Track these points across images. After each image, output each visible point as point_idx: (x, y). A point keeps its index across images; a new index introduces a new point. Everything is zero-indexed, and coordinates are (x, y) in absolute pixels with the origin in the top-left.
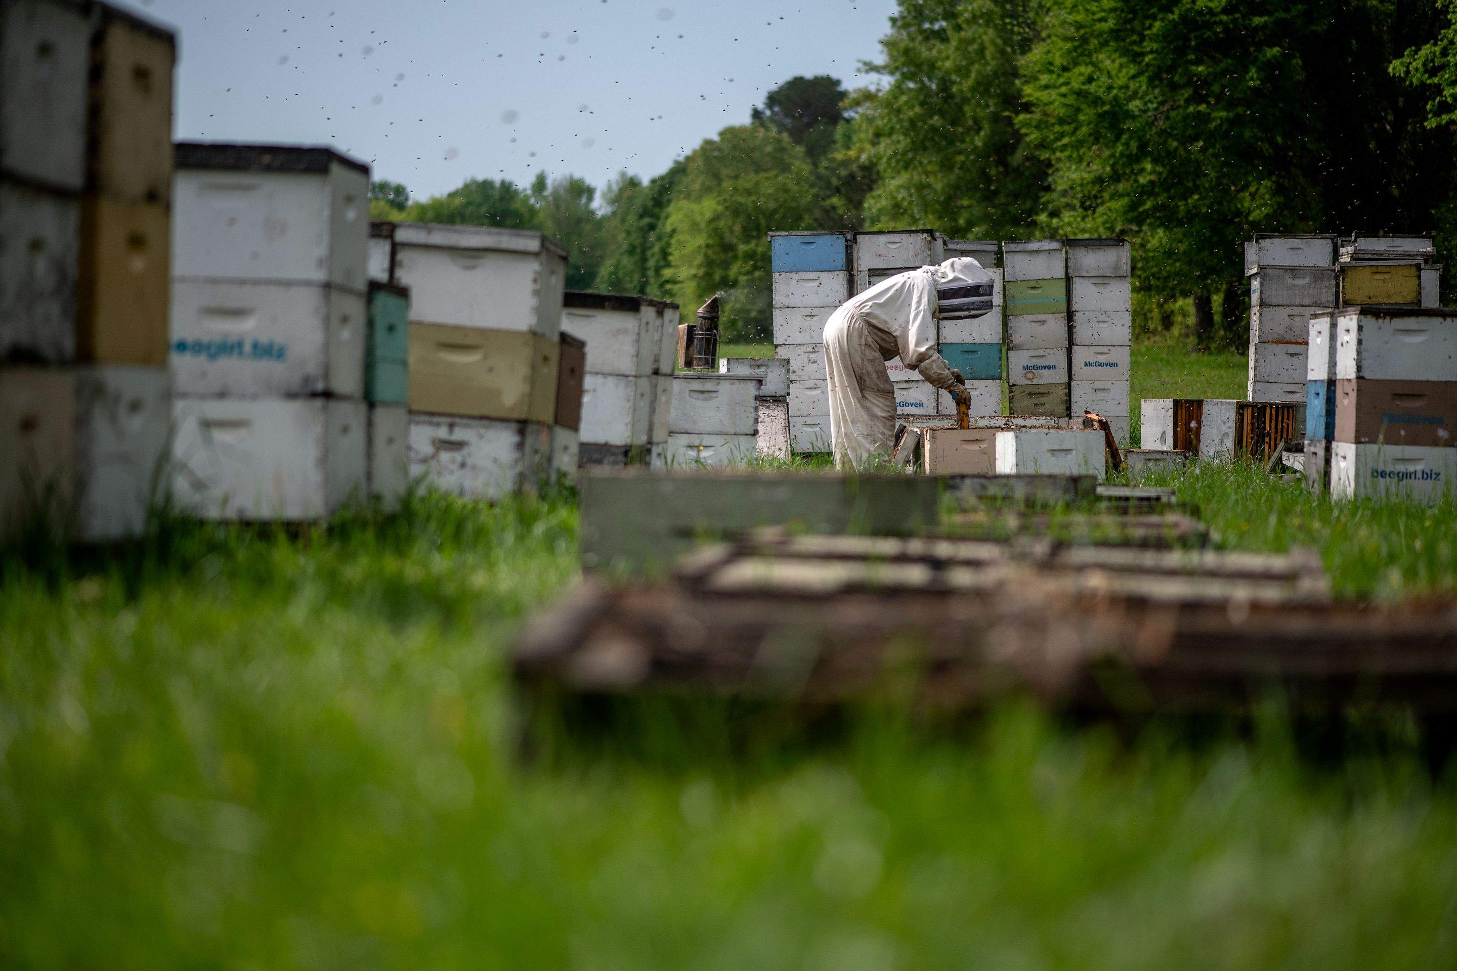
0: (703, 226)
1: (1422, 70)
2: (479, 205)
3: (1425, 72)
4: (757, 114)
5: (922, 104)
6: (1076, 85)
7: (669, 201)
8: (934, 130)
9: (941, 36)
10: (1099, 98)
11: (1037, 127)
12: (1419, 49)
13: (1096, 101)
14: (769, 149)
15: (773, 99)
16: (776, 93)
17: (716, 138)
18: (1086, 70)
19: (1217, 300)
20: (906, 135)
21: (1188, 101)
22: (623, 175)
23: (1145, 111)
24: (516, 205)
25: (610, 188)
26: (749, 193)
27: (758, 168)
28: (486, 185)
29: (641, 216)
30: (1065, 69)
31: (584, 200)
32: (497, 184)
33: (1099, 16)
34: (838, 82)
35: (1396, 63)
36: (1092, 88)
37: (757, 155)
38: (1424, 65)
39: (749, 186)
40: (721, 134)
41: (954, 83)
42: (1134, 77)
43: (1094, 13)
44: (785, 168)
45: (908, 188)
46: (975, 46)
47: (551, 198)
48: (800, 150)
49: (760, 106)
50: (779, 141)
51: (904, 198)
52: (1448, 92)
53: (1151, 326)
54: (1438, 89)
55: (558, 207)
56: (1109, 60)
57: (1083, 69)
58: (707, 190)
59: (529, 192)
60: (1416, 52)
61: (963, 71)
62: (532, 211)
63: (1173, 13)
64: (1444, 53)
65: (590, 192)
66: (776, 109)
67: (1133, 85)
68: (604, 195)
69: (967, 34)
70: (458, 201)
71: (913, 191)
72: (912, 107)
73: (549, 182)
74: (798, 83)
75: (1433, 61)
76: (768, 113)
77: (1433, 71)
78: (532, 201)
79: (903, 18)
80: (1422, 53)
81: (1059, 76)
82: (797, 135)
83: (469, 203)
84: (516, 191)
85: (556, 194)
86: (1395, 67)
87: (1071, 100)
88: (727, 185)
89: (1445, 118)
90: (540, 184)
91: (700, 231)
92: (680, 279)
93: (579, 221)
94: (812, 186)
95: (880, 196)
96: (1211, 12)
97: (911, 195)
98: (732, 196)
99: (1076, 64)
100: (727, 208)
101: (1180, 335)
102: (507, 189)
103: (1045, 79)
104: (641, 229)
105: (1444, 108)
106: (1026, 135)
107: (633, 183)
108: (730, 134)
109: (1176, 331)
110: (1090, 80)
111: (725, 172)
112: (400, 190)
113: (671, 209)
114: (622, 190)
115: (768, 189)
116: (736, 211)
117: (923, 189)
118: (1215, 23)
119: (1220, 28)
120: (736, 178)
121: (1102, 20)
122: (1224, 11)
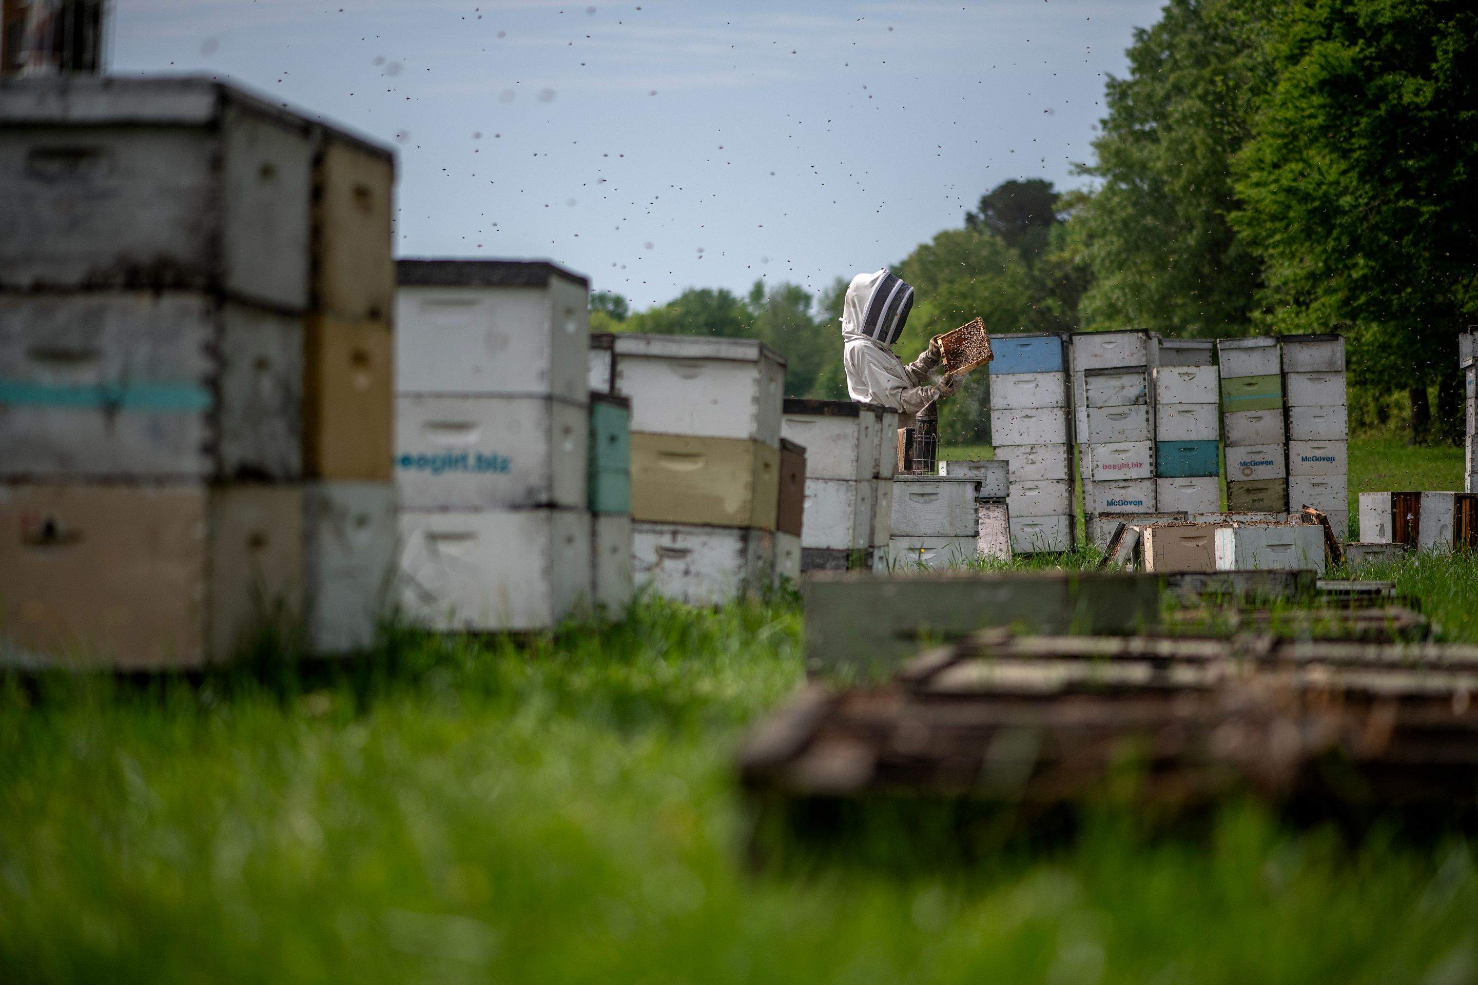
0: (920, 330)
2: (697, 314)
4: (970, 218)
5: (1135, 205)
6: (1285, 182)
8: (1147, 229)
9: (1152, 137)
10: (1309, 194)
11: (1249, 224)
13: (1306, 197)
14: (985, 252)
15: (986, 203)
16: (990, 197)
17: (930, 242)
18: (1297, 167)
19: (1432, 392)
20: (1119, 235)
21: (1398, 196)
22: (840, 281)
23: (1356, 207)
24: (734, 314)
25: (827, 295)
26: (964, 296)
27: (973, 271)
28: (704, 294)
30: (1276, 166)
31: (801, 307)
32: (716, 294)
33: (1307, 113)
34: (1050, 185)
36: (1302, 184)
37: (973, 260)
39: (964, 289)
40: (936, 239)
41: (1165, 183)
42: (1344, 173)
43: (1303, 110)
44: (1000, 271)
45: (1122, 289)
46: (1186, 146)
47: (768, 307)
48: (1014, 252)
49: (974, 210)
50: (993, 245)
51: (1118, 298)
53: (1367, 420)
55: (775, 315)
56: (1319, 157)
57: (1293, 166)
58: (923, 294)
59: (747, 300)
61: (1174, 171)
62: (750, 317)
63: (1379, 109)
65: (807, 299)
66: (990, 213)
67: (1344, 181)
68: (821, 302)
69: (1179, 133)
70: (678, 311)
71: (1127, 290)
72: (1124, 208)
73: (767, 290)
74: (1010, 187)
76: (982, 217)
78: (750, 309)
79: (1114, 120)
81: (1270, 173)
82: (1011, 239)
83: (687, 313)
84: (734, 299)
85: (773, 301)
87: (1281, 197)
88: (943, 288)
90: (758, 292)
91: (917, 335)
93: (798, 327)
94: (1027, 288)
95: (1094, 297)
96: (1417, 107)
97: (1125, 295)
98: (948, 300)
99: (1286, 160)
100: (943, 312)
101: (1397, 427)
102: (725, 298)
103: (1255, 176)
106: (1238, 232)
108: (944, 238)
109: (1392, 424)
110: (1301, 176)
111: (941, 276)
112: (619, 302)
115: (983, 292)
116: (952, 314)
117: (1137, 289)
118: (1422, 119)
119: (1426, 123)
120: (952, 282)
121: (1311, 116)
122: (1431, 106)
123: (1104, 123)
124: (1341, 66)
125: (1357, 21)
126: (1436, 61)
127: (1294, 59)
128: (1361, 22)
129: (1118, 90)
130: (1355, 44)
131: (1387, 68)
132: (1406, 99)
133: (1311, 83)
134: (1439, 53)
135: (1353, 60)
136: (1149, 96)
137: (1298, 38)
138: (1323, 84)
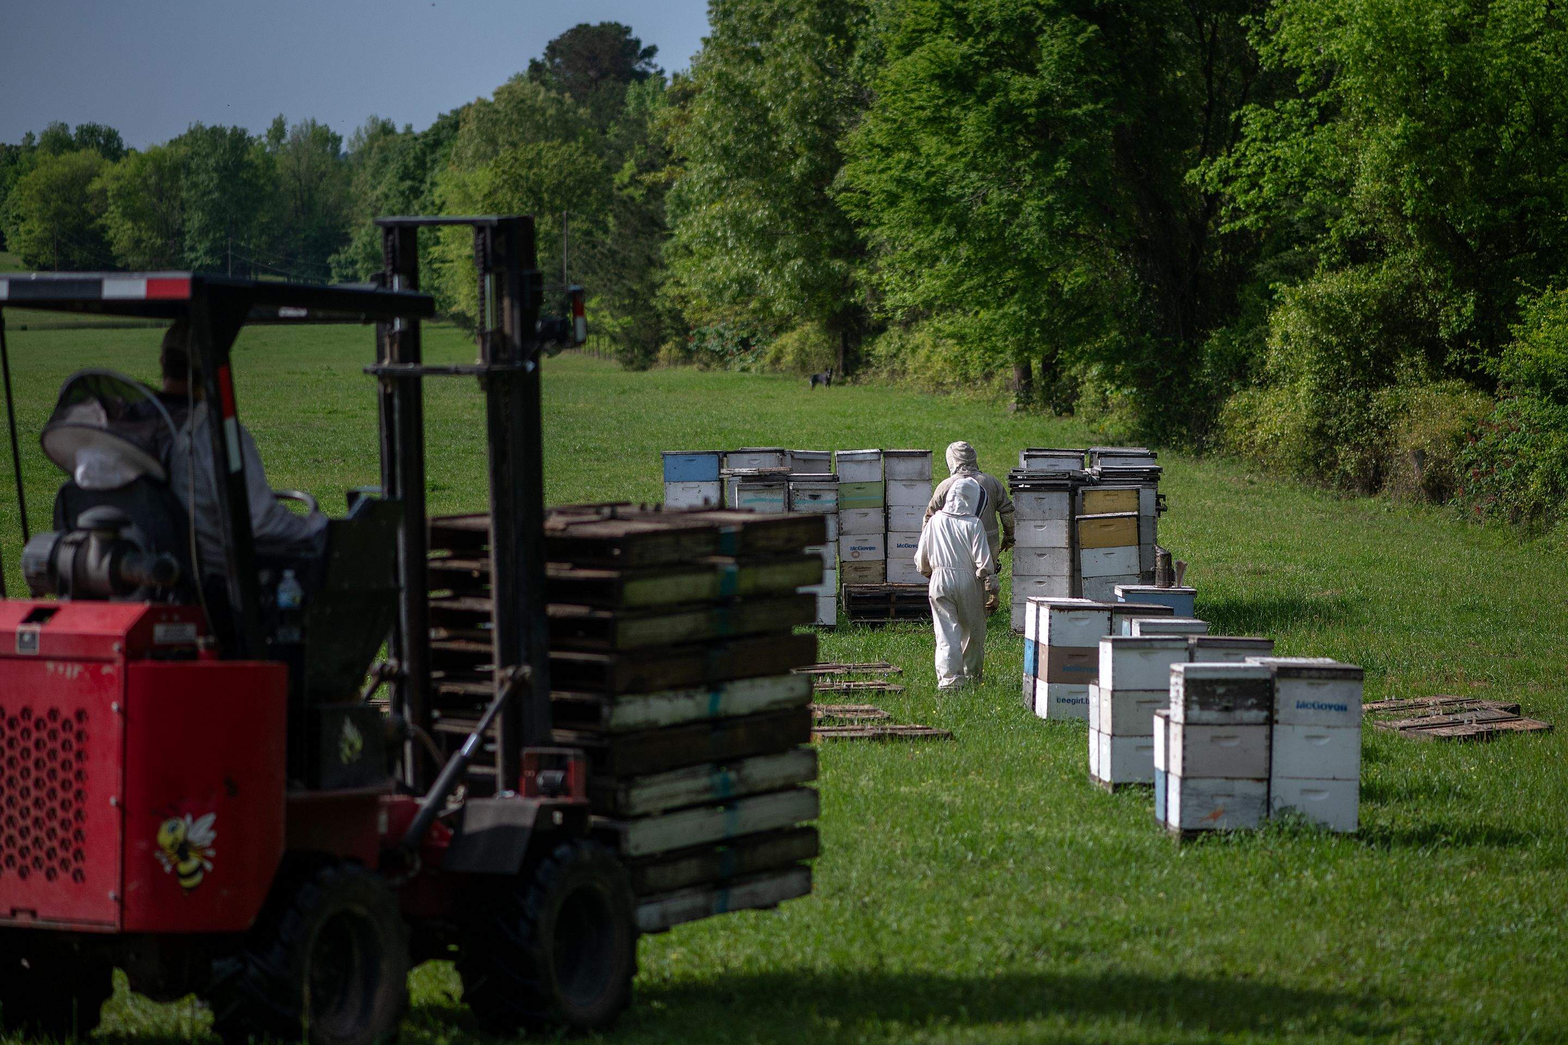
0: (479, 198)
1: (1216, 180)
3: (1220, 182)
4: (535, 67)
5: (737, 131)
6: (895, 173)
7: (434, 161)
9: (757, 57)
10: (918, 184)
11: (856, 206)
12: (1214, 160)
13: (916, 187)
14: (551, 111)
15: (553, 49)
16: (557, 42)
17: (491, 99)
18: (904, 156)
19: (1036, 364)
20: (720, 160)
22: (374, 120)
23: (962, 196)
24: (249, 157)
25: (358, 137)
26: (530, 164)
28: (216, 133)
29: (402, 179)
30: (885, 154)
32: (229, 132)
33: (917, 104)
34: (628, 30)
35: (1193, 171)
36: (912, 175)
38: (1219, 175)
39: (530, 155)
40: (496, 94)
41: (769, 109)
42: (951, 160)
43: (912, 101)
44: (569, 135)
45: (722, 218)
46: (792, 72)
47: (289, 147)
49: (540, 58)
50: (561, 102)
51: (717, 228)
52: (1241, 200)
53: (972, 374)
54: (1232, 199)
55: (299, 159)
56: (929, 143)
57: (902, 155)
58: (480, 157)
59: (264, 140)
60: (1211, 162)
61: (779, 98)
62: (269, 162)
63: (986, 105)
64: (1238, 164)
65: (337, 140)
66: (558, 61)
67: (951, 168)
68: (352, 143)
69: (786, 58)
70: (183, 151)
73: (288, 128)
74: (581, 31)
75: (1227, 172)
76: (548, 65)
77: (1227, 180)
78: (269, 150)
79: (716, 38)
80: (1217, 164)
81: (879, 161)
82: (581, 95)
83: (196, 154)
84: (250, 139)
85: (296, 143)
86: (1192, 176)
87: (891, 186)
88: (505, 153)
89: (1238, 224)
90: (278, 130)
92: (450, 257)
93: (323, 174)
95: (691, 222)
96: (1024, 104)
98: (511, 167)
99: (897, 147)
100: (505, 181)
101: (1001, 388)
102: (239, 140)
104: (402, 193)
105: (1236, 214)
106: (847, 212)
107: (386, 130)
108: (507, 93)
109: (996, 382)
110: (909, 166)
111: (502, 138)
112: (112, 136)
113: (437, 174)
114: (373, 138)
115: (551, 159)
116: (515, 183)
117: (737, 221)
118: (1027, 116)
119: (1031, 120)
120: (514, 145)
121: (922, 108)
122: (1035, 105)
123: (706, 41)
124: (951, 62)
125: (966, 17)
126: (1042, 62)
127: (907, 49)
128: (970, 19)
129: (721, 8)
130: (965, 40)
131: (997, 64)
132: (1013, 96)
133: (922, 75)
134: (1045, 53)
135: (963, 57)
136: (754, 17)
137: (909, 29)
138: (934, 77)
